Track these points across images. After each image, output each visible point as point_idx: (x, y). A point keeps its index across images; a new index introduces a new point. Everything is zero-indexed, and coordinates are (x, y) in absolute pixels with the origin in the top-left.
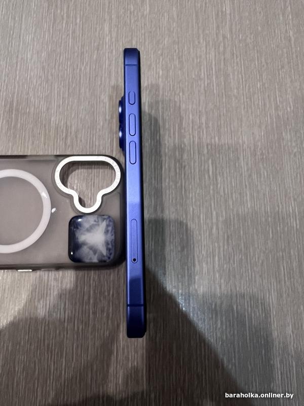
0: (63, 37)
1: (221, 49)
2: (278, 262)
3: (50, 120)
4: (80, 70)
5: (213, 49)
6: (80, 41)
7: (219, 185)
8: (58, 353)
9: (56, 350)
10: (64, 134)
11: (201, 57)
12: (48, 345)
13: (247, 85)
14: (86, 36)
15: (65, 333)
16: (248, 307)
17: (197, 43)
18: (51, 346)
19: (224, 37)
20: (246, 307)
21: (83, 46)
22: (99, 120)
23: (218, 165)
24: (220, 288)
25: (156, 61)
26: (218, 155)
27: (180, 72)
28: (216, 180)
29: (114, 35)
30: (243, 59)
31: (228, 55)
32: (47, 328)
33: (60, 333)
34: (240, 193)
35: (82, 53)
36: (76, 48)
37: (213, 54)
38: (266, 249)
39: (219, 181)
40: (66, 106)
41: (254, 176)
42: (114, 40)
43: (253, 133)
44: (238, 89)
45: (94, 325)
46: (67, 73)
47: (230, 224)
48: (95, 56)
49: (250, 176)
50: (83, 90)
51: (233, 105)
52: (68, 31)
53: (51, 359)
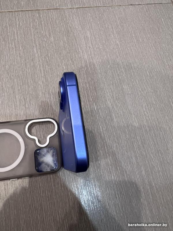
0: (15, 57)
1: (89, 53)
2: (132, 143)
3: (16, 97)
4: (26, 71)
5: (86, 54)
6: (24, 58)
7: (100, 114)
8: (40, 209)
9: (39, 208)
10: (24, 103)
11: (81, 58)
12: (35, 207)
13: (104, 67)
14: (26, 55)
15: (42, 199)
16: (124, 166)
17: (78, 52)
18: (36, 207)
19: (90, 48)
21: (25, 60)
22: (40, 93)
23: (98, 105)
24: (110, 161)
25: (61, 62)
26: (97, 101)
27: (73, 66)
28: (99, 112)
29: (39, 53)
30: (100, 56)
31: (93, 55)
32: (32, 198)
33: (39, 199)
34: (110, 116)
35: (26, 63)
36: (22, 61)
37: (86, 55)
38: (126, 139)
39: (100, 112)
40: (22, 89)
41: (115, 107)
42: (39, 55)
43: (110, 88)
44: (100, 69)
45: (56, 192)
46: (20, 74)
47: (109, 131)
48: (32, 64)
49: (113, 107)
50: (29, 81)
51: (99, 77)
52: (17, 54)
53: (37, 213)
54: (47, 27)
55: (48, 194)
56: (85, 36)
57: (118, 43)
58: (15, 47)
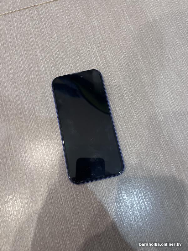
0: (18, 63)
1: (99, 44)
3: (24, 107)
4: (32, 77)
5: (95, 46)
6: (27, 63)
7: (118, 112)
8: (64, 220)
11: (90, 52)
12: (58, 218)
13: (117, 58)
14: (29, 59)
15: (65, 209)
17: (85, 45)
18: (60, 218)
19: (98, 38)
20: (150, 167)
21: (29, 65)
22: (49, 99)
23: (114, 102)
24: (134, 161)
25: (68, 61)
26: (113, 98)
27: (81, 62)
28: (116, 109)
29: (43, 54)
30: (111, 46)
31: (103, 47)
32: (55, 210)
33: (62, 210)
34: (130, 113)
35: (30, 69)
36: (26, 67)
37: (95, 48)
38: (150, 135)
40: (30, 98)
41: (134, 102)
42: (43, 57)
43: (127, 81)
44: (113, 61)
45: (78, 201)
46: (25, 81)
47: (129, 129)
48: (37, 68)
49: (132, 102)
50: (36, 87)
51: (113, 70)
52: (19, 60)
53: (62, 224)
54: (48, 23)
55: (70, 204)
56: (91, 26)
57: (131, 27)
58: (17, 52)
